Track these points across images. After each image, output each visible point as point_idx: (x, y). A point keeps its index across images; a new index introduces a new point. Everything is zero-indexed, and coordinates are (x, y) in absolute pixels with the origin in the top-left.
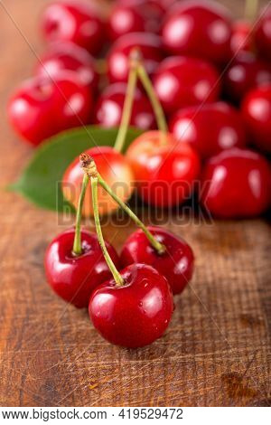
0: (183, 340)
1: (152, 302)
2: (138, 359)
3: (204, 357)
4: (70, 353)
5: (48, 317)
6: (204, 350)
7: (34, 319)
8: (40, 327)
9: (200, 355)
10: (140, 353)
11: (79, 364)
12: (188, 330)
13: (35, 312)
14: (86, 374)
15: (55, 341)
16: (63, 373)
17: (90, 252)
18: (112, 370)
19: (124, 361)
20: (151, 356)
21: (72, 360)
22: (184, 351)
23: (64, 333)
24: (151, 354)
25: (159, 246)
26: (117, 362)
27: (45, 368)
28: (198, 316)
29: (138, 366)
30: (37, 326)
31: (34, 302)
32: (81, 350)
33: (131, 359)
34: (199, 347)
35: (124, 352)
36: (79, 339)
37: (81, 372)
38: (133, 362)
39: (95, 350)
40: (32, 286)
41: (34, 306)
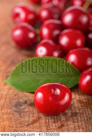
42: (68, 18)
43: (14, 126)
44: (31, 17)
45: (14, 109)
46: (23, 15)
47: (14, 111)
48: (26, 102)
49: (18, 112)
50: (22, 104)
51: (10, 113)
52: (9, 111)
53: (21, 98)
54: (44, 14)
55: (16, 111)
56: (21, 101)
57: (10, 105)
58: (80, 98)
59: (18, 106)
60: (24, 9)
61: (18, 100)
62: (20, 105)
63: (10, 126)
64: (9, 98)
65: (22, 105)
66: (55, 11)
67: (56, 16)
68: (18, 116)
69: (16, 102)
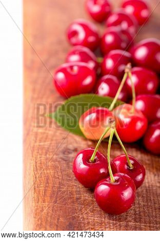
0: (135, 214)
1: (127, 194)
2: (113, 220)
3: (145, 226)
4: (81, 210)
5: (70, 189)
6: (145, 223)
7: (63, 188)
8: (66, 193)
9: (143, 224)
10: (114, 217)
11: (85, 217)
12: (137, 210)
13: (64, 185)
14: (88, 223)
15: (73, 202)
16: (77, 220)
17: (98, 162)
18: (101, 223)
19: (107, 220)
20: (120, 220)
21: (82, 214)
22: (135, 221)
23: (77, 199)
24: (120, 219)
25: (131, 166)
26: (104, 219)
27: (69, 216)
28: (142, 204)
29: (114, 224)
30: (64, 192)
31: (63, 179)
32: (86, 210)
33: (110, 219)
34: (143, 220)
35: (107, 215)
36: (85, 204)
37: (86, 221)
38: (111, 221)
39: (93, 211)
40: (62, 171)
41: (63, 181)
42: (141, 53)
43: (60, 177)
44: (91, 39)
45: (61, 155)
46: (82, 35)
47: (61, 158)
48: (76, 150)
49: (65, 161)
50: (71, 151)
51: (56, 160)
52: (55, 157)
53: (71, 144)
54: (109, 39)
55: (63, 159)
56: (71, 147)
57: (56, 150)
58: (142, 157)
59: (66, 153)
60: (85, 26)
61: (66, 146)
62: (69, 153)
63: (54, 177)
64: (56, 140)
65: (71, 153)
66: (124, 37)
67: (124, 45)
68: (65, 165)
69: (64, 148)
